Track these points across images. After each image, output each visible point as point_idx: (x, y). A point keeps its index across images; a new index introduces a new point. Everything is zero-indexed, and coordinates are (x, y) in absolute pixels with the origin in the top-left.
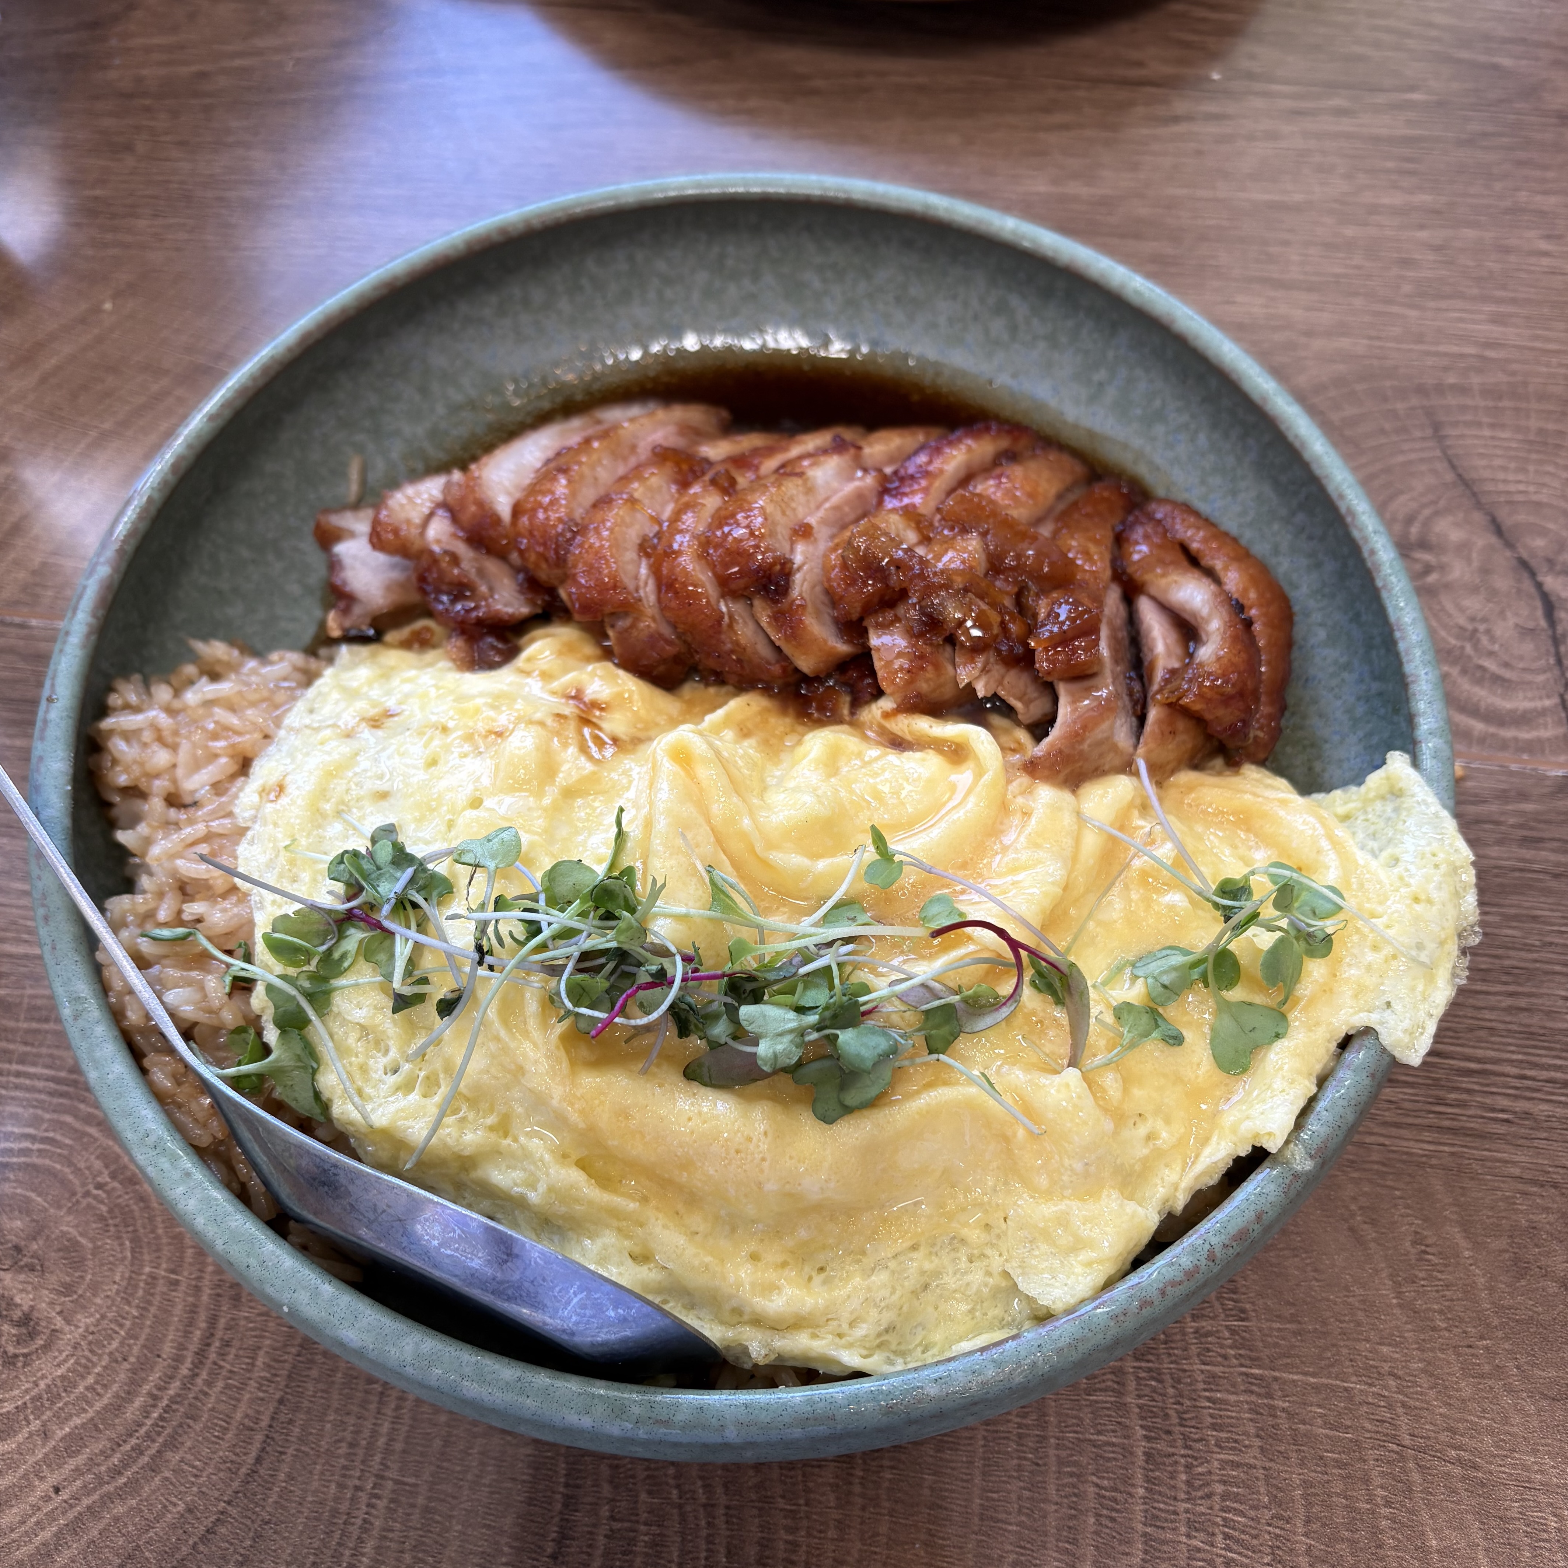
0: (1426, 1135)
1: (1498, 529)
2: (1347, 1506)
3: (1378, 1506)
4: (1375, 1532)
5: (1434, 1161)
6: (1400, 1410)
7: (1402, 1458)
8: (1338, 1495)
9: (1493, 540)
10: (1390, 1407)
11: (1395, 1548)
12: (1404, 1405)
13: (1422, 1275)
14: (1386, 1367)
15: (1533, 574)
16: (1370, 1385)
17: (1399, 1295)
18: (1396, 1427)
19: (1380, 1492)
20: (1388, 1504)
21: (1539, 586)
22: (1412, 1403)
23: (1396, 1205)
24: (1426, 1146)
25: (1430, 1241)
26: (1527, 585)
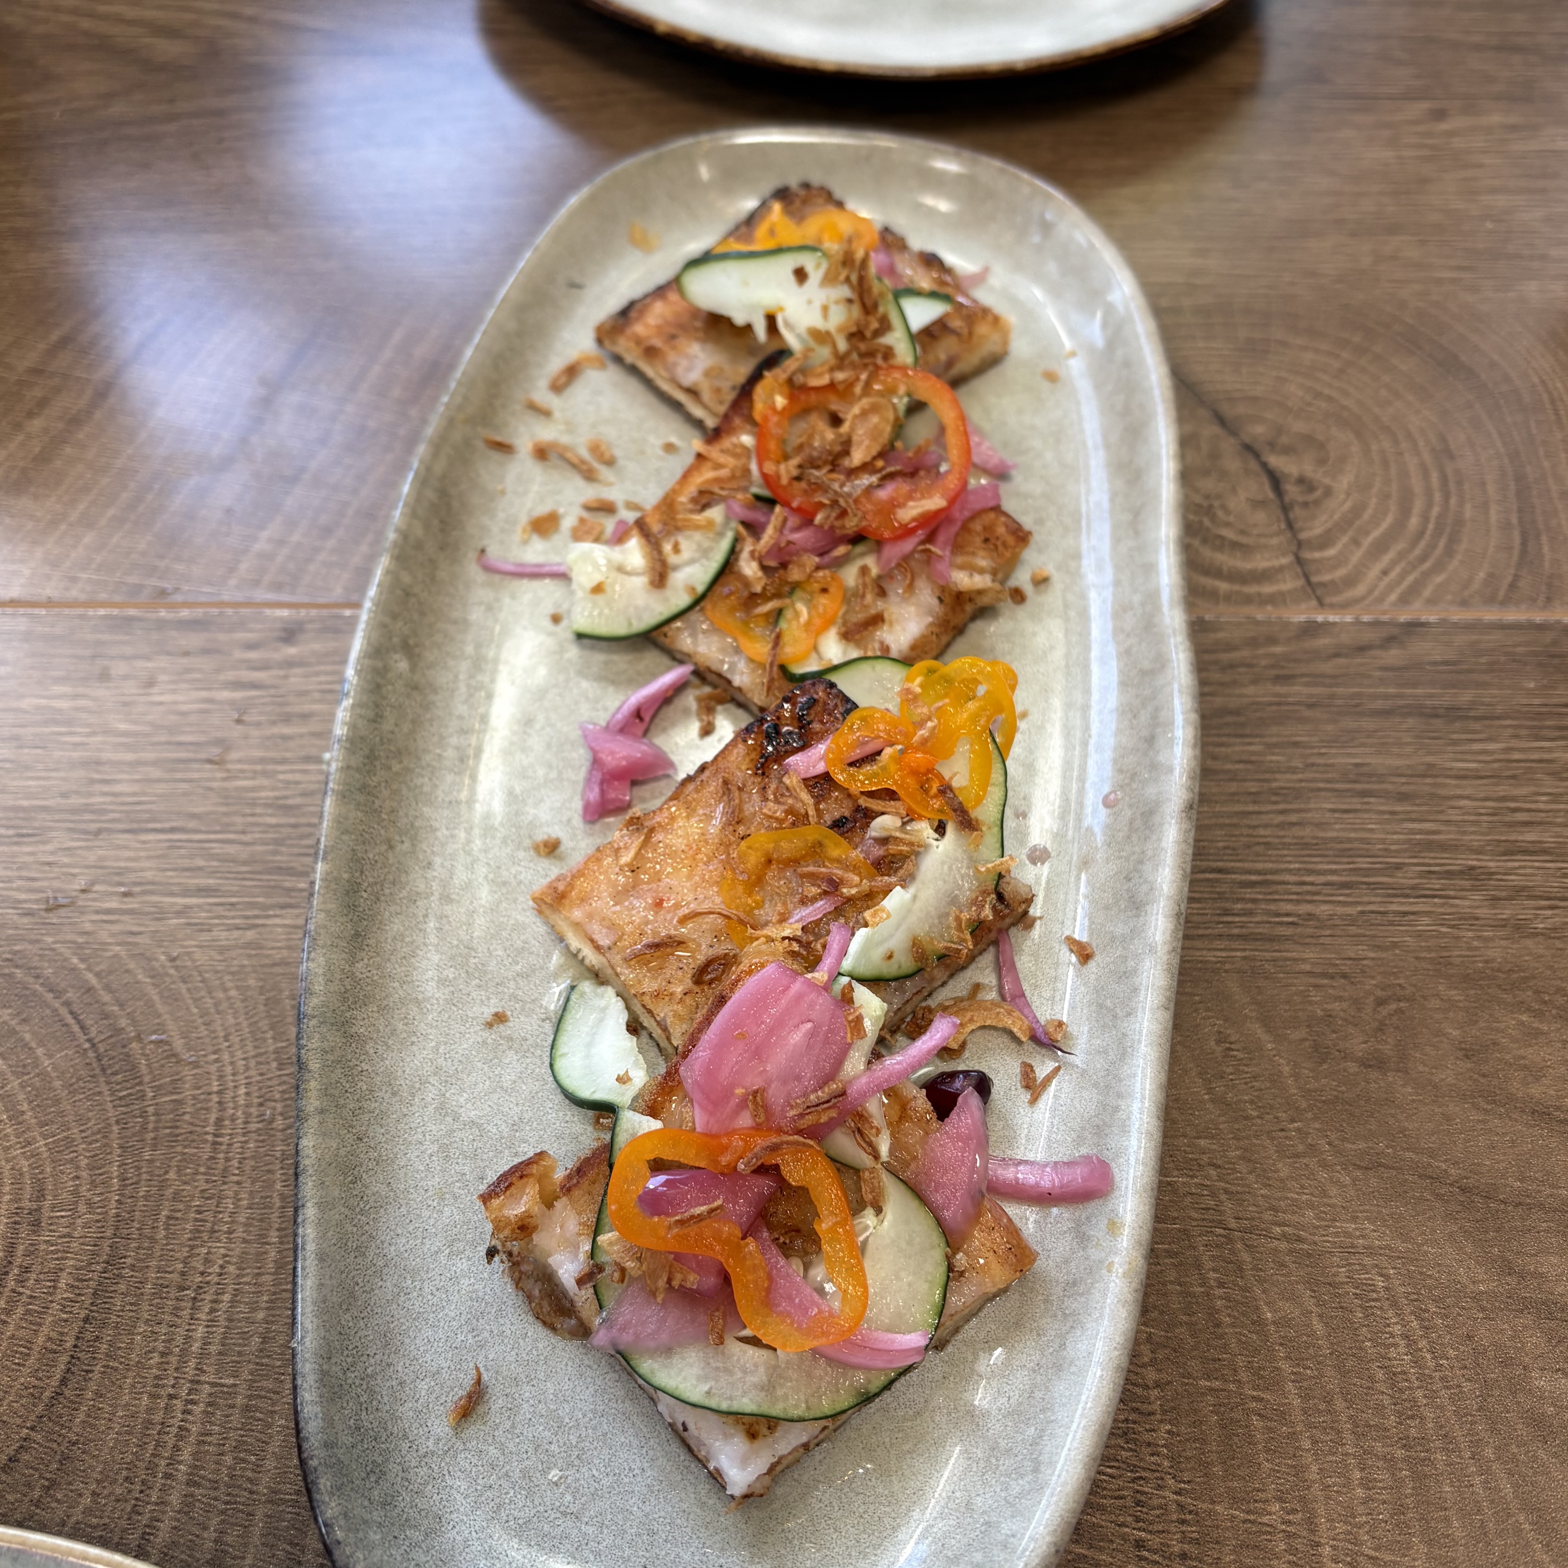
0: (1218, 944)
1: (1221, 420)
2: (1181, 1292)
3: (1211, 1288)
4: (1212, 1312)
5: (1227, 966)
6: (1223, 1197)
7: (1230, 1240)
8: (1172, 1282)
9: (1217, 430)
10: (1213, 1195)
11: (1233, 1325)
12: (1226, 1191)
13: (1230, 1070)
14: (1205, 1158)
15: (1257, 455)
16: (1192, 1177)
17: (1210, 1090)
18: (1222, 1213)
19: (1212, 1274)
20: (1221, 1285)
21: (1264, 465)
22: (1234, 1189)
23: (1196, 1010)
24: (1219, 954)
25: (1233, 1039)
26: (1254, 465)
